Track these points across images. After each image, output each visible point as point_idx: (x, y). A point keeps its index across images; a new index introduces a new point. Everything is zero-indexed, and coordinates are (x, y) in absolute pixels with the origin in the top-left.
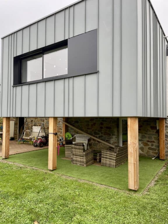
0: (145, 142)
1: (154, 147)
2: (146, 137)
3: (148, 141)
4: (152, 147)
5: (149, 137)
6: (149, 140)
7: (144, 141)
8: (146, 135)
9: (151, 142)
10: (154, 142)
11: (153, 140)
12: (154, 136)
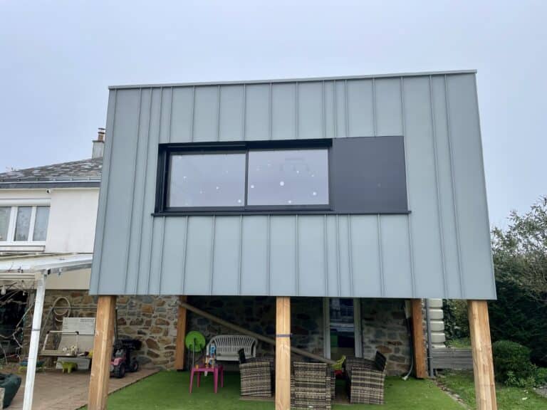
0: (383, 345)
1: (400, 354)
2: (384, 335)
3: (389, 343)
4: (397, 355)
5: (390, 335)
6: (392, 341)
7: (381, 342)
8: (384, 330)
9: (395, 344)
10: (400, 344)
11: (398, 339)
12: (400, 331)
